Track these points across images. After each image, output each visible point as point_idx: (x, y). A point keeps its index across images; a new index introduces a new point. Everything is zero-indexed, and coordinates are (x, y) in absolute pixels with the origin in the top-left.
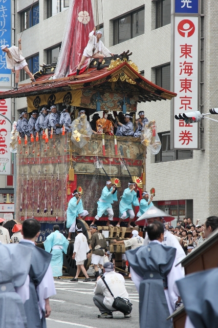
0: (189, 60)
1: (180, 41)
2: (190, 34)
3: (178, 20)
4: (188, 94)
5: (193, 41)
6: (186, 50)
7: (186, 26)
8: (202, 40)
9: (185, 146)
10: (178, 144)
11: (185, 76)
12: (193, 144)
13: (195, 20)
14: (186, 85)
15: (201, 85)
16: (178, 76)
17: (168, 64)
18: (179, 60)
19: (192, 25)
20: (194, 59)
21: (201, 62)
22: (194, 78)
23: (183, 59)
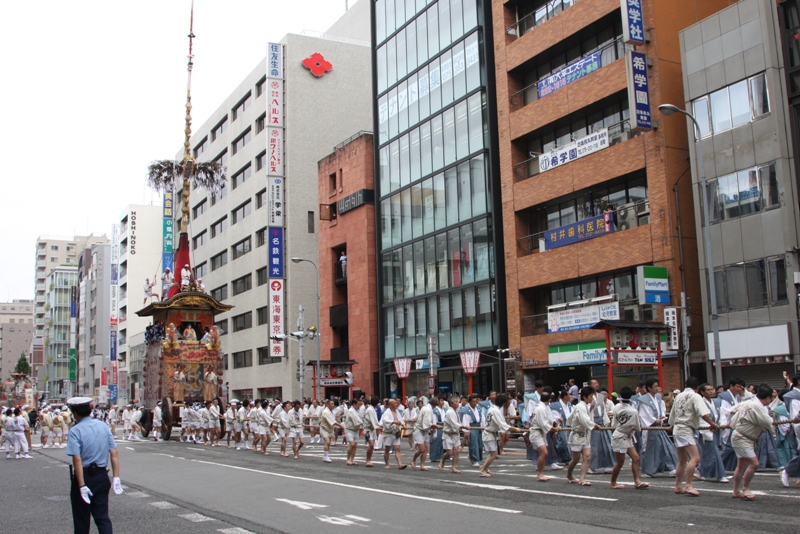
0: (278, 304)
1: (273, 293)
2: (279, 289)
3: (271, 281)
4: (278, 324)
5: (280, 293)
6: (276, 299)
7: (276, 285)
8: (285, 293)
9: (277, 355)
10: (273, 354)
11: (276, 314)
12: (282, 354)
13: (281, 281)
14: (277, 319)
15: (286, 319)
16: (272, 314)
17: (266, 307)
18: (272, 305)
19: (279, 284)
20: (281, 304)
21: (285, 306)
22: (281, 315)
23: (275, 304)
